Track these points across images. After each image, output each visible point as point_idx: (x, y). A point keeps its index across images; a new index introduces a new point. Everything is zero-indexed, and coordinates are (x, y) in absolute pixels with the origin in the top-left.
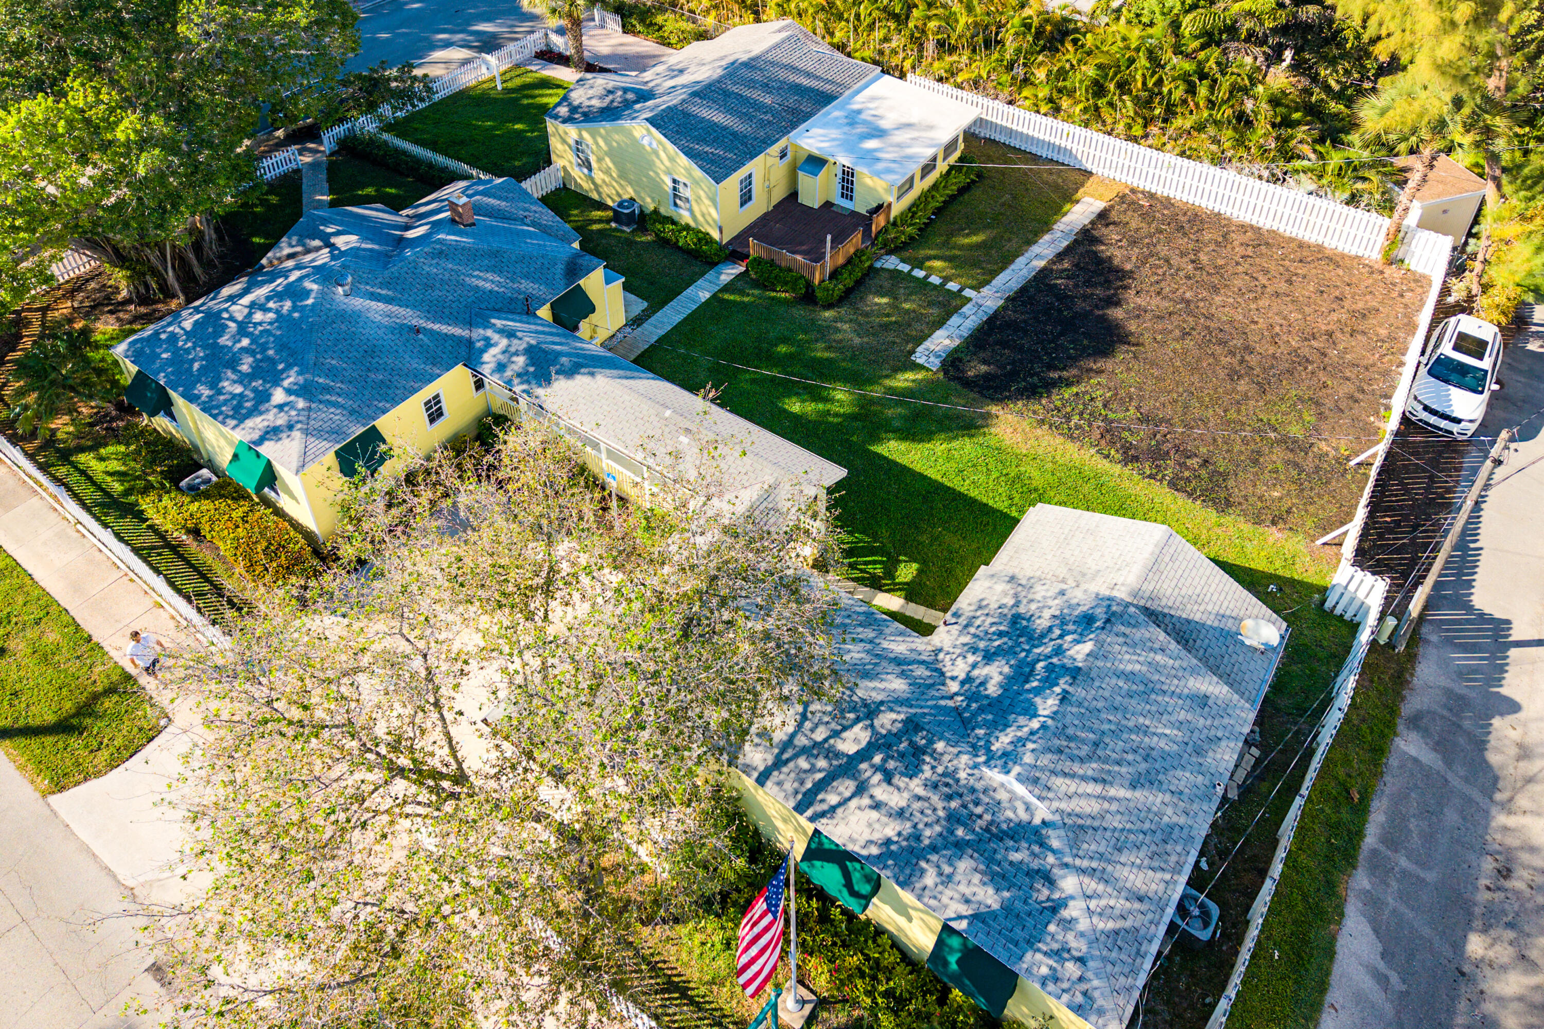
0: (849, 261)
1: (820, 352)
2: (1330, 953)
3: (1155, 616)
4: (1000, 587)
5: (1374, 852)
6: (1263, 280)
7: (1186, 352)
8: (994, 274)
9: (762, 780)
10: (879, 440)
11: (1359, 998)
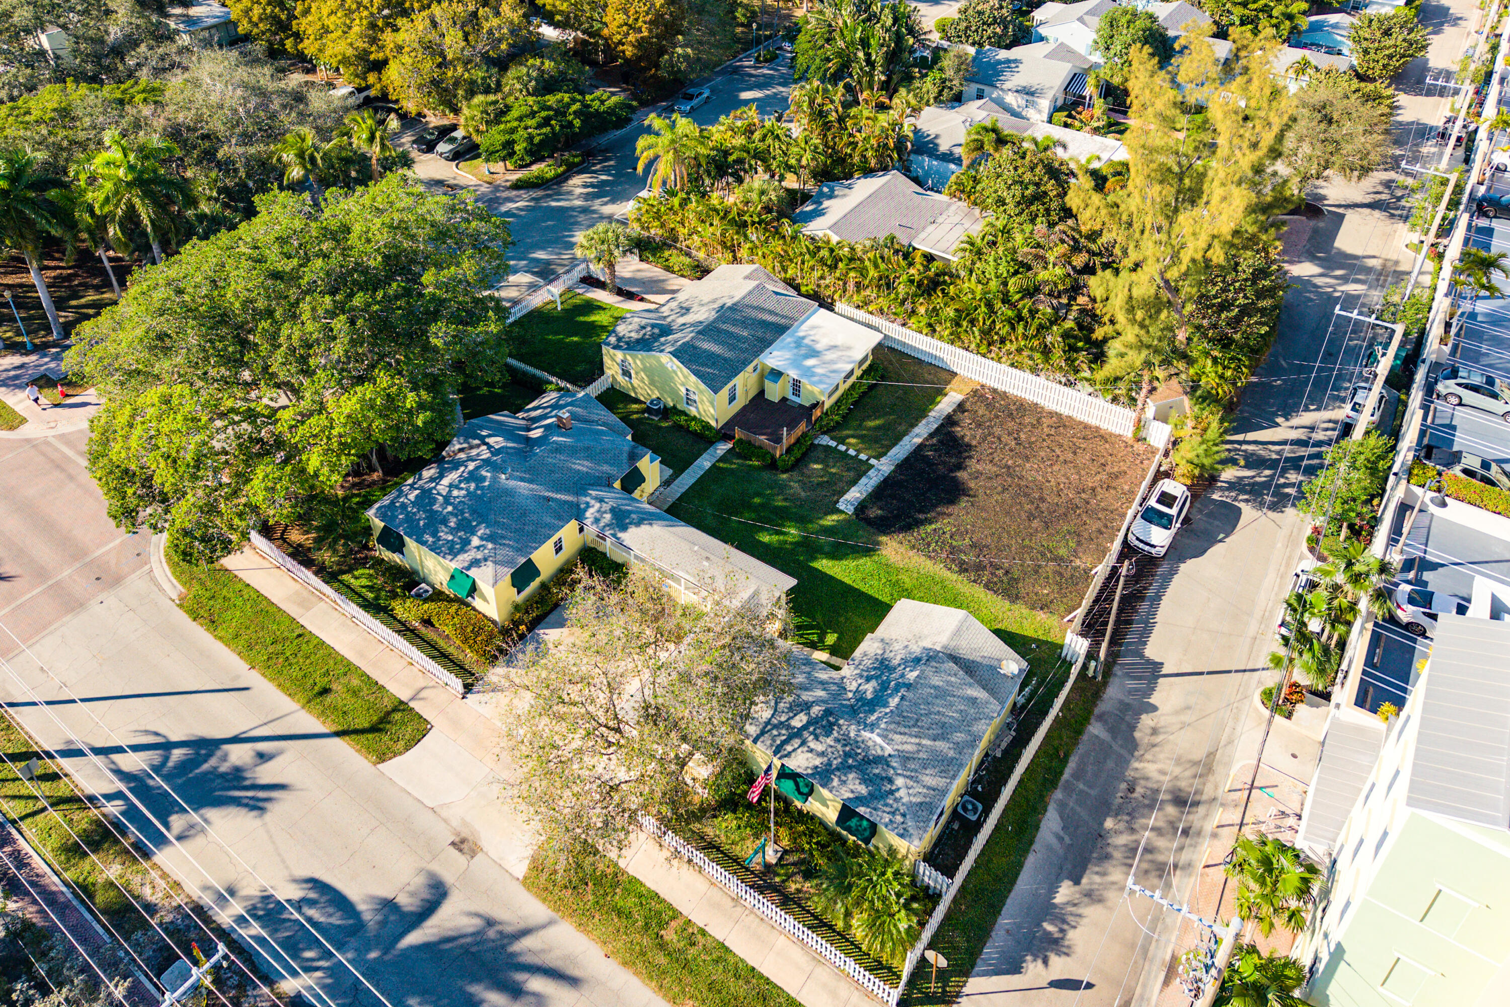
0: (798, 441)
1: (779, 503)
2: (1037, 828)
3: (955, 659)
4: (876, 645)
5: (1067, 781)
6: (1058, 452)
7: (1004, 501)
8: (890, 448)
9: (755, 741)
10: (814, 559)
11: (1049, 848)
